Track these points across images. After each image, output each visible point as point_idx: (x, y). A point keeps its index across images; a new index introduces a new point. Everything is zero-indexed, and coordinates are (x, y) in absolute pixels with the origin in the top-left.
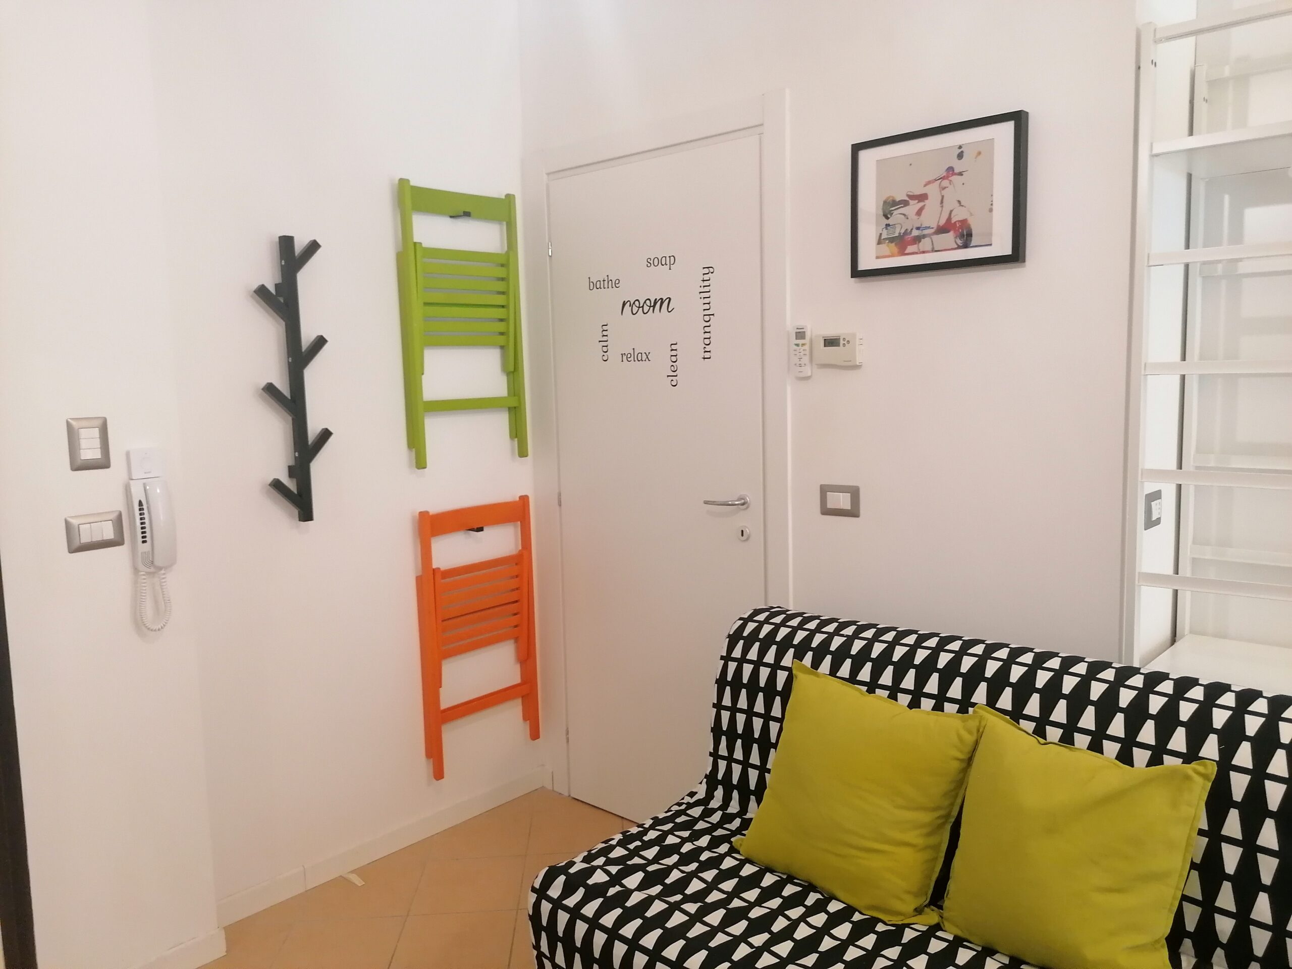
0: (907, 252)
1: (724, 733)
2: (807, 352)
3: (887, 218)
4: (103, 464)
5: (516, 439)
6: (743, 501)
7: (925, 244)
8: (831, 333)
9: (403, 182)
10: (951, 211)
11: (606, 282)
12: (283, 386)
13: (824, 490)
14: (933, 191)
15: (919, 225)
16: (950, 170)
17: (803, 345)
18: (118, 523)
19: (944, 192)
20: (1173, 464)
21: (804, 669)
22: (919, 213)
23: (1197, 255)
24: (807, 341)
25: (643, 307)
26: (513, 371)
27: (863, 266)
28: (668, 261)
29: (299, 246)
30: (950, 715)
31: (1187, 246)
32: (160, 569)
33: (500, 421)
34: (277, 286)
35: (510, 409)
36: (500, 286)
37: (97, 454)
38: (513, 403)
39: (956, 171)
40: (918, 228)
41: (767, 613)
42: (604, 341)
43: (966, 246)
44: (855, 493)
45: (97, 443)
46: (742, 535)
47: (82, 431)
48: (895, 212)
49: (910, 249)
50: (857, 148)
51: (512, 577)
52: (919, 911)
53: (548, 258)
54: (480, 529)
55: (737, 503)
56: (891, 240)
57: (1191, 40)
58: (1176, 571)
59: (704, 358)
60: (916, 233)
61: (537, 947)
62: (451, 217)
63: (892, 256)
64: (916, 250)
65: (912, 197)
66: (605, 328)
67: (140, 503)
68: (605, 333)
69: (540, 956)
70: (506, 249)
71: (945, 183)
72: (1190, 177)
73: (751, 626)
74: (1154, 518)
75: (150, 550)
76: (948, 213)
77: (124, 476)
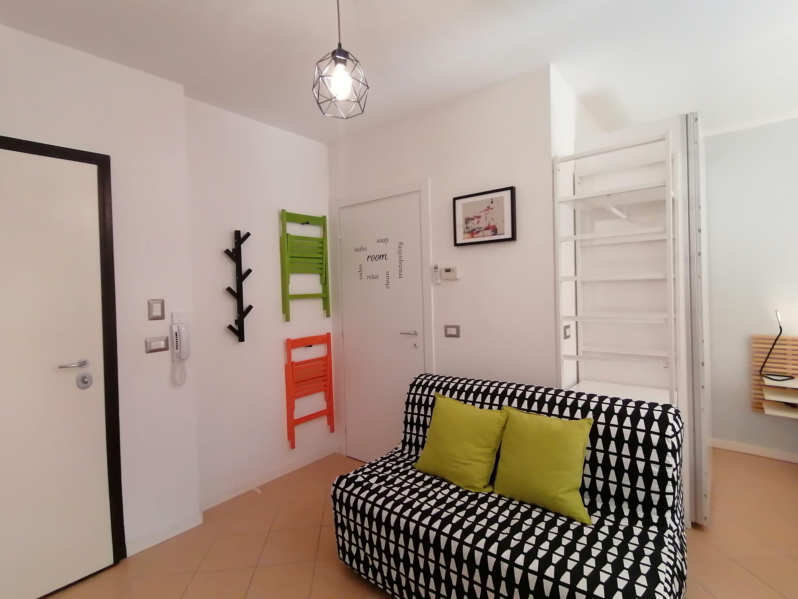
0: (474, 237)
1: (409, 423)
2: (439, 274)
3: (467, 224)
4: (162, 317)
5: (326, 310)
6: (415, 333)
7: (481, 234)
8: (448, 267)
9: (283, 211)
10: (489, 222)
11: (361, 249)
12: (234, 289)
13: (446, 327)
14: (483, 215)
15: (478, 227)
16: (489, 207)
17: (437, 272)
18: (167, 341)
19: (487, 215)
20: (574, 314)
21: (440, 396)
22: (478, 222)
23: (579, 237)
24: (438, 270)
25: (376, 258)
26: (325, 283)
27: (458, 242)
28: (385, 241)
29: (242, 235)
30: (494, 411)
31: (575, 235)
32: (183, 360)
33: (319, 303)
34: (233, 249)
35: (323, 298)
36: (320, 250)
37: (159, 314)
38: (325, 296)
39: (491, 208)
40: (478, 228)
41: (425, 376)
42: (360, 271)
43: (495, 234)
44: (458, 328)
45: (160, 309)
46: (415, 346)
47: (154, 305)
48: (469, 223)
49: (475, 236)
50: (455, 199)
51: (323, 366)
52: (485, 487)
53: (339, 240)
54: (311, 346)
55: (413, 333)
56: (469, 232)
57: (573, 161)
58: (577, 354)
59: (400, 277)
60: (477, 230)
61: (335, 509)
62: (301, 224)
63: (469, 238)
64: (478, 236)
65: (476, 217)
66: (361, 266)
67: (176, 333)
68: (361, 268)
69: (336, 512)
70: (322, 236)
71: (487, 212)
72: (574, 211)
73: (419, 381)
74: (567, 335)
75: (179, 352)
76: (488, 223)
77: (170, 323)
